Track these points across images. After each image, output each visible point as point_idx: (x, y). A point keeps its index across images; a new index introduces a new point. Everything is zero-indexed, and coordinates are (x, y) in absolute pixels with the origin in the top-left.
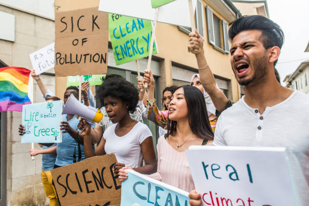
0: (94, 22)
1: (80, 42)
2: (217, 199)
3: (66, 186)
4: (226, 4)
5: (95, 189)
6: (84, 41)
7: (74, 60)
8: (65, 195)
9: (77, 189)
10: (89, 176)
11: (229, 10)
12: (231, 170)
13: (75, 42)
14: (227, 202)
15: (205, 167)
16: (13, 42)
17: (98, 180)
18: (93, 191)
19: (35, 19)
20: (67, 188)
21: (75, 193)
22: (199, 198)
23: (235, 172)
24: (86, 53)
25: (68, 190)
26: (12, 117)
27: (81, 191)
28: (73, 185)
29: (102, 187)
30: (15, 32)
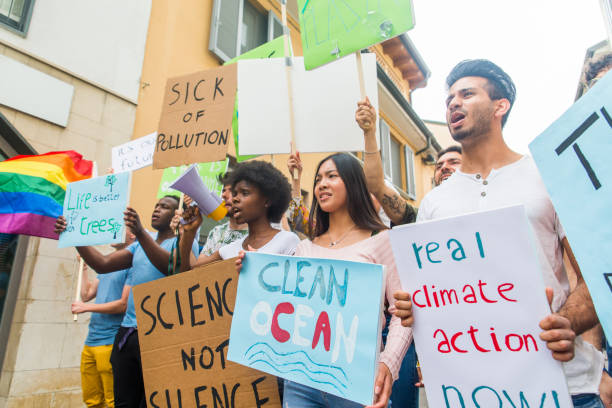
0: (217, 87)
1: (195, 115)
2: (435, 294)
3: (155, 314)
4: (411, 121)
5: (207, 318)
6: (200, 114)
7: (181, 142)
8: (150, 332)
9: (174, 319)
10: (199, 297)
11: (416, 130)
12: (454, 246)
13: (187, 118)
14: (449, 296)
15: (417, 250)
16: (63, 128)
17: (214, 301)
18: (203, 323)
19: (106, 98)
20: (156, 318)
21: (169, 326)
22: (407, 298)
23: (461, 248)
24: (199, 132)
25: (158, 321)
26: (36, 254)
27: (182, 322)
28: (169, 313)
29: (220, 313)
30: (71, 113)
